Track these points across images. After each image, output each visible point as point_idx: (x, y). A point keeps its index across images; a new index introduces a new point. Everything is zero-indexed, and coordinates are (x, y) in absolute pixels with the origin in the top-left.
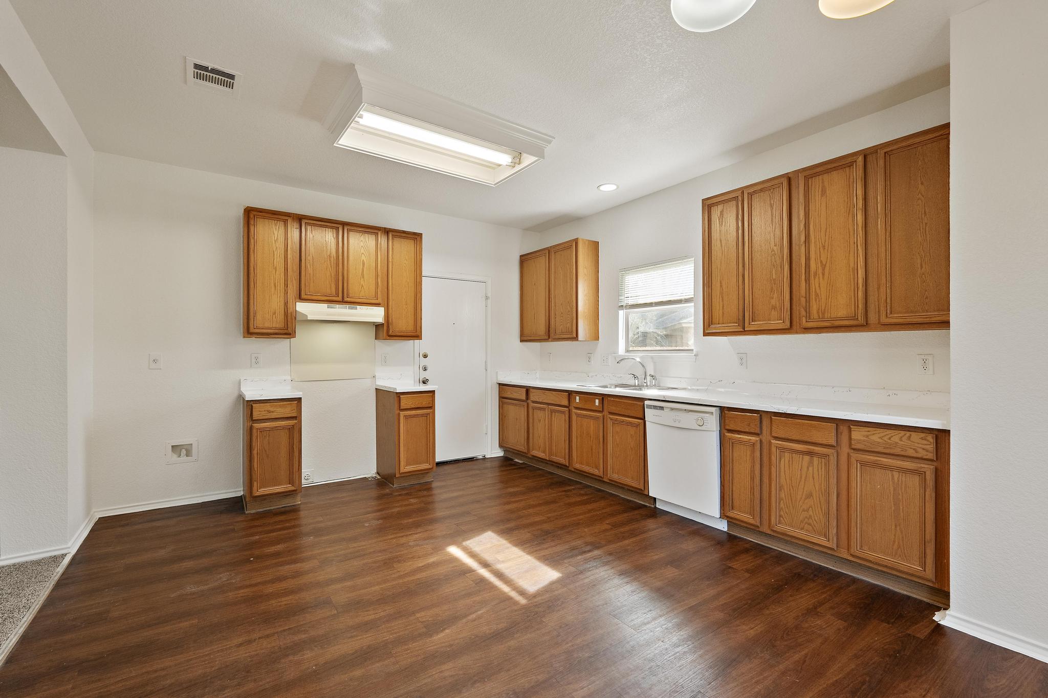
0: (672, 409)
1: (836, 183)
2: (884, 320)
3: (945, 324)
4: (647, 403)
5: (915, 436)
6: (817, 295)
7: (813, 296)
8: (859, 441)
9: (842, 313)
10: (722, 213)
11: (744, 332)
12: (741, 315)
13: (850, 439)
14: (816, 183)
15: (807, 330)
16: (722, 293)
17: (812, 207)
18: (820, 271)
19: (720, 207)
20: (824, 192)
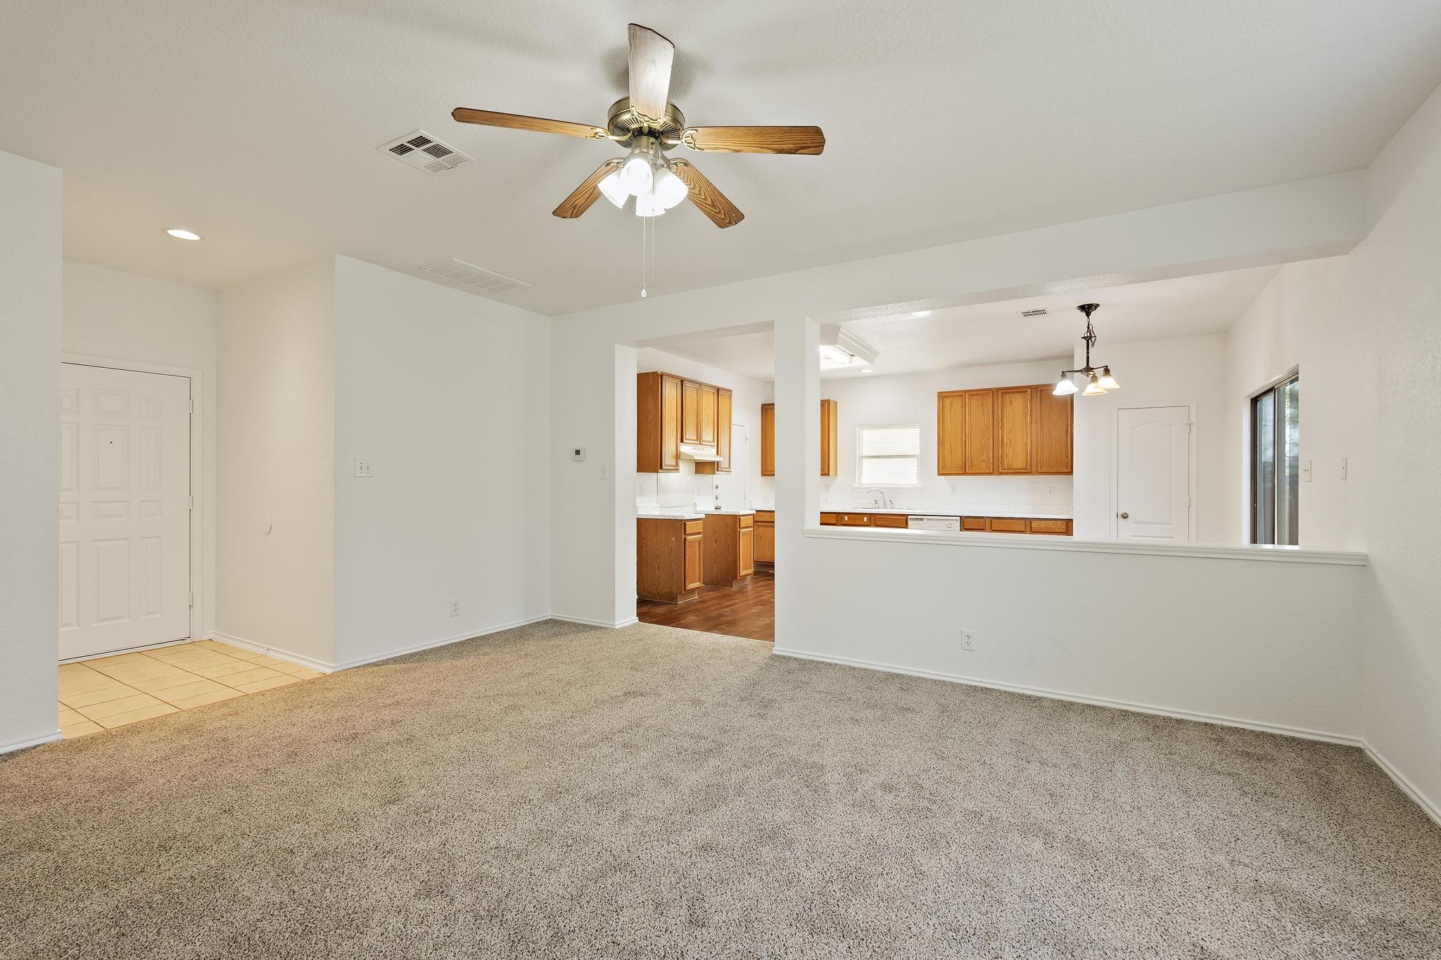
0: (928, 519)
1: (1018, 400)
2: (1039, 470)
3: (1071, 473)
4: (909, 517)
5: (1059, 523)
6: (1007, 456)
7: (1005, 456)
8: (1035, 528)
9: (1019, 466)
10: (951, 403)
11: (965, 474)
12: (964, 463)
13: (1031, 527)
14: (1007, 397)
15: (1001, 474)
16: (951, 451)
17: (1005, 410)
18: (1009, 443)
19: (950, 399)
20: (1011, 403)
